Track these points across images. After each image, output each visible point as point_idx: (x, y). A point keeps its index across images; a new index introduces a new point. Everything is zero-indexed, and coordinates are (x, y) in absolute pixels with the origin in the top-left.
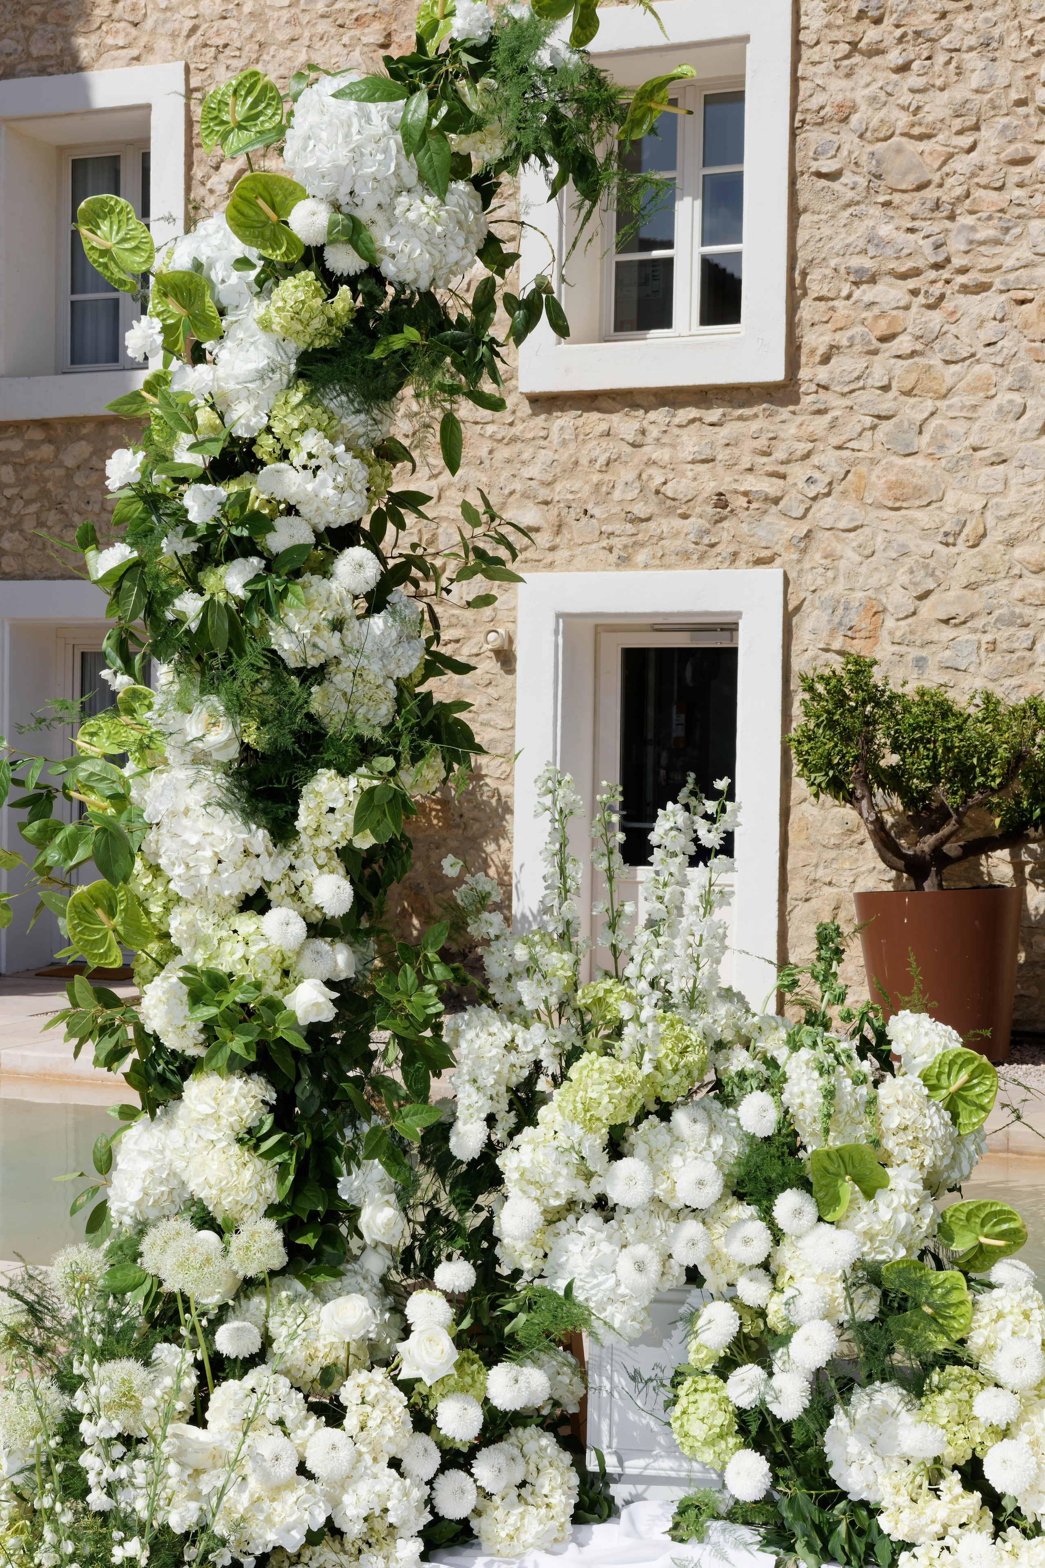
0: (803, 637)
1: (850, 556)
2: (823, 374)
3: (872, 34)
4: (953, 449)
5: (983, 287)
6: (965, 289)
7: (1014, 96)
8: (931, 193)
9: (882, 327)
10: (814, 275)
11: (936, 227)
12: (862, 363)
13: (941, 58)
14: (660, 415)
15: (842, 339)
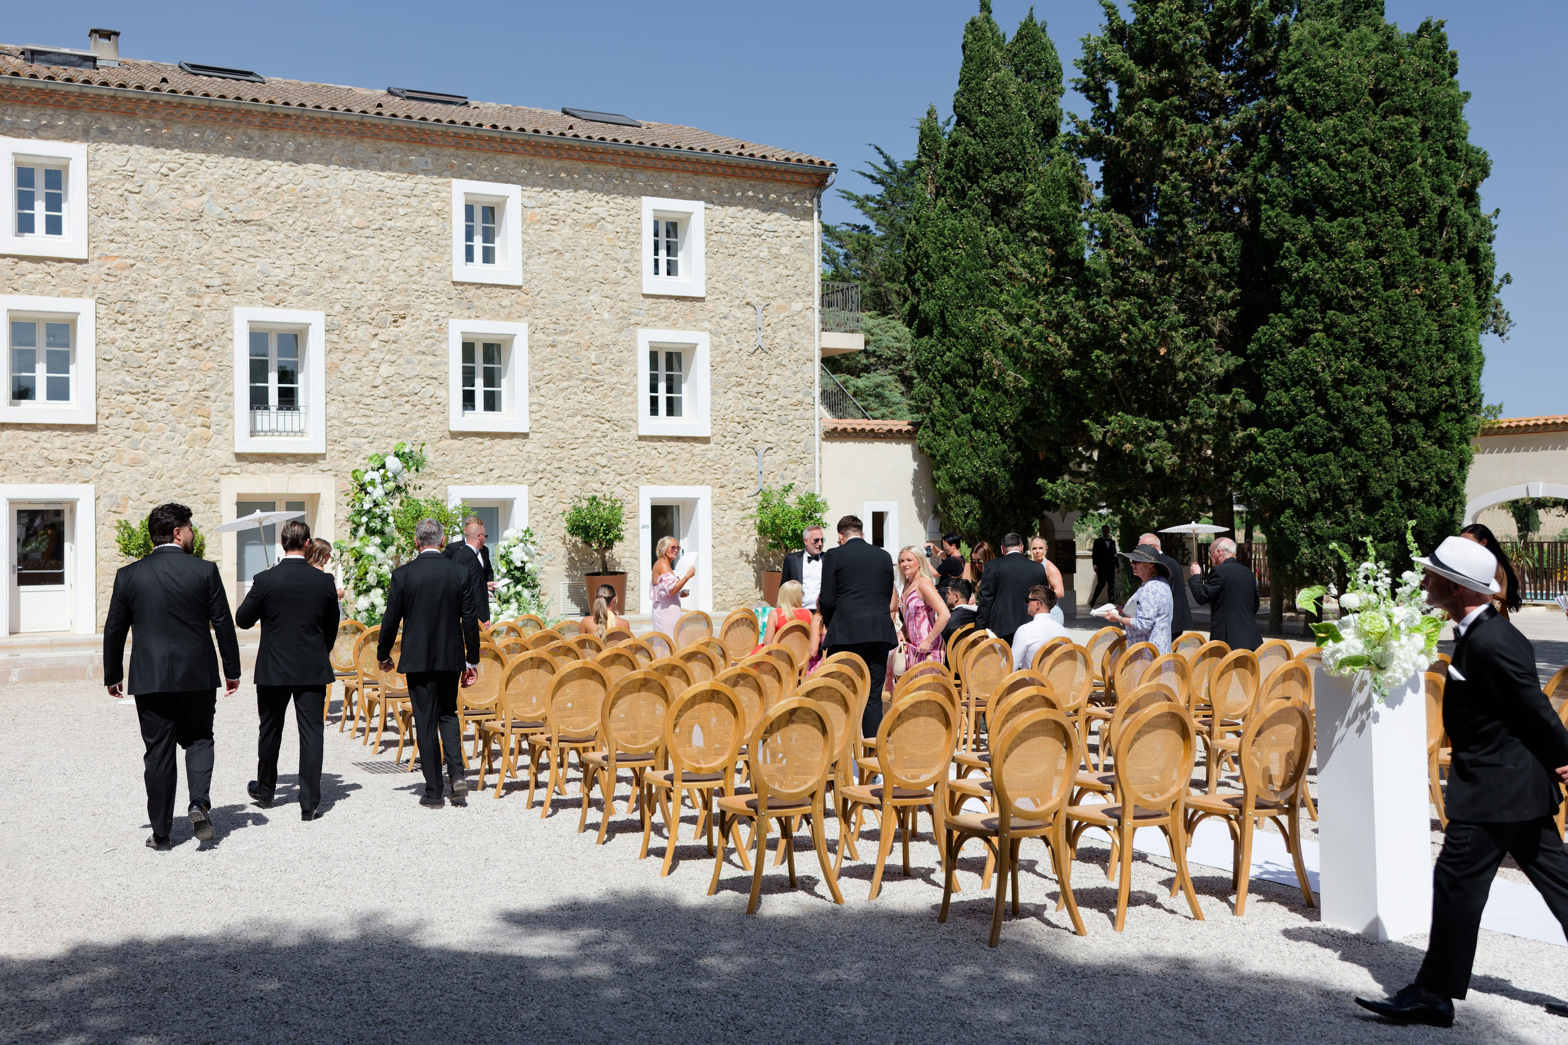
0: (101, 507)
1: (117, 481)
2: (107, 422)
3: (121, 318)
4: (152, 448)
5: (161, 400)
6: (155, 400)
7: (170, 343)
8: (143, 370)
9: (128, 409)
10: (103, 391)
11: (146, 380)
12: (121, 420)
13: (146, 329)
14: (48, 433)
15: (113, 411)
